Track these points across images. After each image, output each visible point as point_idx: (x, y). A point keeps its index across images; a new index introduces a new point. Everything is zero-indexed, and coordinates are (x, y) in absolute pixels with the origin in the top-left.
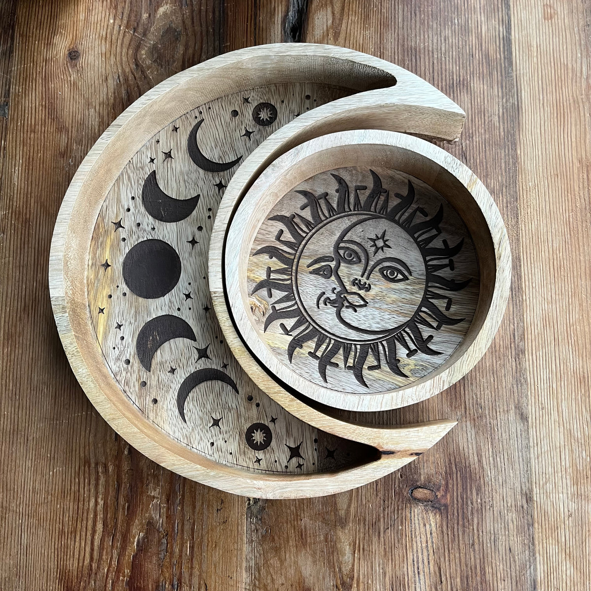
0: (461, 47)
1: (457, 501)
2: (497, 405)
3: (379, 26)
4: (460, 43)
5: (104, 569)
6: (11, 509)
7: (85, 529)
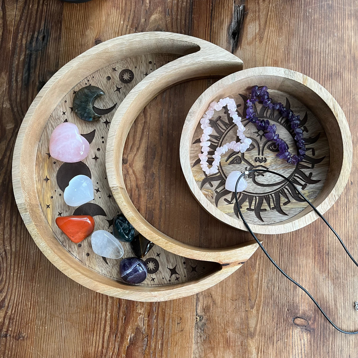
0: (338, 50)
1: (321, 327)
2: (348, 272)
3: (288, 35)
4: (338, 48)
5: (110, 353)
6: (56, 315)
7: (99, 329)
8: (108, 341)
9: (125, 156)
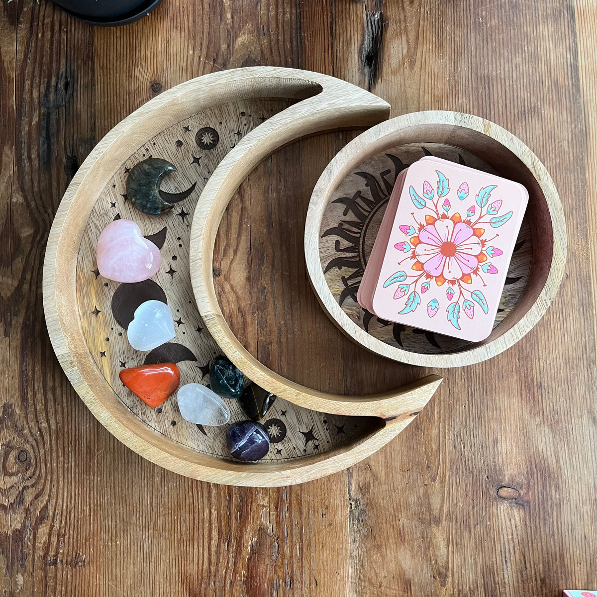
0: (531, 74)
1: (538, 497)
2: (572, 411)
3: (453, 55)
4: (531, 70)
5: (222, 571)
6: (132, 522)
7: (201, 537)
8: (218, 554)
9: (217, 265)
